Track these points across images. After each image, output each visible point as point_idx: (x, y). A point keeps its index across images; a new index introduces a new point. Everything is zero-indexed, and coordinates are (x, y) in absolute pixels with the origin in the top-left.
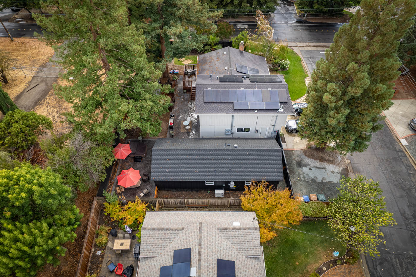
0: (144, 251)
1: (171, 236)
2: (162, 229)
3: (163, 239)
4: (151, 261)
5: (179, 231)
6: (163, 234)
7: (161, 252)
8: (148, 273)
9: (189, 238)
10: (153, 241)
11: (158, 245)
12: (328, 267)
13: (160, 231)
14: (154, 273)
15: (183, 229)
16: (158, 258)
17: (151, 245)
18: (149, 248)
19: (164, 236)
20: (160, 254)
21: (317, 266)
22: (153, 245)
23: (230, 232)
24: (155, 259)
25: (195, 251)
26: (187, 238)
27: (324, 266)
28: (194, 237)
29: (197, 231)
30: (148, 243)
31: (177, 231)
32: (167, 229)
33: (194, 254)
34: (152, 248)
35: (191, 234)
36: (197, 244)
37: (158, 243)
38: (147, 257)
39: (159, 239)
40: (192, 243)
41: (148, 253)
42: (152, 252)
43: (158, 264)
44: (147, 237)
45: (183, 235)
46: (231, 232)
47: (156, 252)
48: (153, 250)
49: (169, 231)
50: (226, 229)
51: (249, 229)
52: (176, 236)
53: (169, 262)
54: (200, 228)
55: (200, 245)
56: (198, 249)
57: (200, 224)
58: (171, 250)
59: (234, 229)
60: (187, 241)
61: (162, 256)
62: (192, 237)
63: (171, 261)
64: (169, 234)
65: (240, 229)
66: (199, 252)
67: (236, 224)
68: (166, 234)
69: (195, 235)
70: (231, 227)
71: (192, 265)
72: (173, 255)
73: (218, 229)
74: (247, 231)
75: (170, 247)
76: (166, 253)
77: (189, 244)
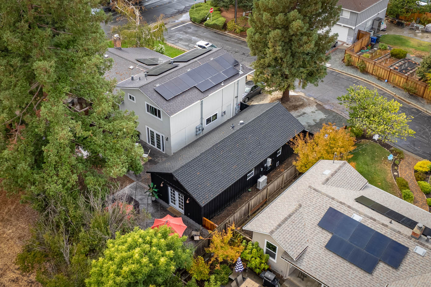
0: (293, 253)
1: (298, 220)
2: (286, 219)
3: (296, 228)
4: (308, 255)
5: (300, 210)
6: (292, 223)
7: (306, 240)
8: (319, 264)
9: (317, 205)
10: (290, 236)
11: (297, 236)
12: (395, 170)
13: (286, 222)
14: (325, 258)
15: (300, 206)
16: (311, 246)
17: (292, 241)
18: (294, 245)
19: (294, 224)
20: (307, 242)
21: (390, 175)
22: (294, 239)
23: (333, 180)
24: (308, 250)
25: (336, 206)
26: (314, 206)
27: (393, 172)
29: (315, 193)
30: (288, 241)
31: (298, 211)
32: (290, 216)
34: (296, 243)
35: (314, 201)
36: (330, 201)
38: (300, 257)
39: (293, 230)
40: (324, 204)
41: (298, 251)
42: (300, 246)
43: (318, 249)
45: (307, 208)
47: (303, 243)
48: (299, 244)
49: (293, 217)
50: (327, 180)
51: (341, 167)
52: (302, 216)
53: (326, 236)
54: (314, 189)
55: (333, 199)
56: (336, 202)
57: (310, 187)
58: (314, 229)
59: (332, 175)
60: (318, 208)
61: (312, 241)
62: (318, 201)
63: (326, 235)
64: (296, 219)
65: (336, 172)
66: (341, 203)
67: (328, 173)
68: (294, 221)
69: (318, 197)
70: (328, 176)
71: (349, 216)
72: (321, 229)
73: (323, 184)
74: (342, 170)
75: (309, 228)
76: (312, 236)
77: (322, 208)
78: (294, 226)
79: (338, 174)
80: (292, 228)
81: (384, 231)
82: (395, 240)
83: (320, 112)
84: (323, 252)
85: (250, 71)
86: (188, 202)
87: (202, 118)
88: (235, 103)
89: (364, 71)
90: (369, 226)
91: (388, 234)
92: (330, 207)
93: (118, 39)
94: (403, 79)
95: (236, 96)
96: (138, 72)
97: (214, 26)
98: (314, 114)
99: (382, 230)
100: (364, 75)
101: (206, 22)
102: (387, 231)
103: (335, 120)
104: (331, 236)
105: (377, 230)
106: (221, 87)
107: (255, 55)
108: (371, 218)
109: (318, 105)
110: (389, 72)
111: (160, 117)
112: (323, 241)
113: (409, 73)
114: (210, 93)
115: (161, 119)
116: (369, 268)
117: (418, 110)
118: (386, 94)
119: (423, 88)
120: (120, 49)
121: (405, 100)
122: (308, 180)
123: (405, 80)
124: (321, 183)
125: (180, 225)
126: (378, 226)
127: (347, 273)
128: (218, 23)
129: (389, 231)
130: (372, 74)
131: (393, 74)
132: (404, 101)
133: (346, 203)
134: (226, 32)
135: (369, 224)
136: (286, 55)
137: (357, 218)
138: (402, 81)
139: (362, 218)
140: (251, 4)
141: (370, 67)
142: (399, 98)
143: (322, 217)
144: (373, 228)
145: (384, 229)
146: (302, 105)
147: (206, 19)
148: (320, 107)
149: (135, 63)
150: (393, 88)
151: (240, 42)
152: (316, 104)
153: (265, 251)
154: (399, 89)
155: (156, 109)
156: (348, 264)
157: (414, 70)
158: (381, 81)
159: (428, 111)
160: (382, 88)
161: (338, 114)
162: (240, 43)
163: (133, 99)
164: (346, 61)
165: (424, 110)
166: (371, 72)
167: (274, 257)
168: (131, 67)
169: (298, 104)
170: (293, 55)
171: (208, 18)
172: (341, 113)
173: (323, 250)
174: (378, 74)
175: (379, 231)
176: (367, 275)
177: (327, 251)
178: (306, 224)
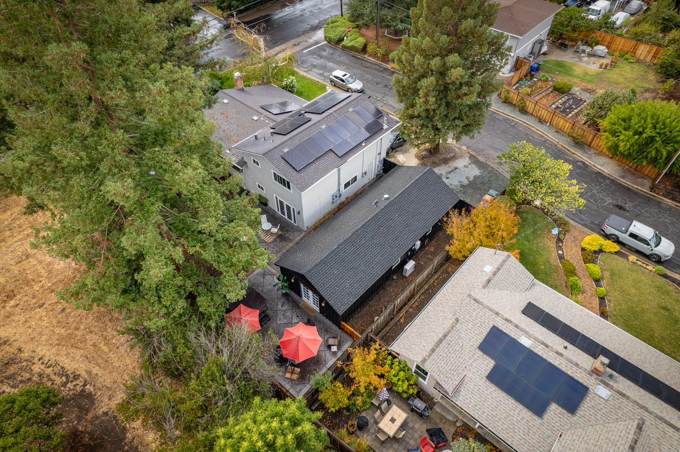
0: (449, 386)
1: (455, 340)
2: (441, 341)
3: (452, 352)
4: (465, 386)
5: (457, 326)
6: (447, 345)
7: (464, 366)
8: (479, 400)
9: (477, 321)
10: (446, 364)
11: (454, 362)
12: (560, 248)
13: (441, 345)
14: (486, 392)
15: (457, 320)
16: (469, 375)
17: (448, 370)
18: (450, 376)
19: (450, 346)
20: (465, 369)
21: (554, 255)
22: (449, 368)
23: (495, 281)
24: (466, 380)
25: (500, 324)
26: (474, 322)
27: (557, 251)
28: (480, 314)
29: (476, 305)
30: (443, 371)
31: (454, 328)
32: (445, 336)
33: (504, 327)
34: (452, 372)
35: (474, 315)
36: (493, 317)
37: (452, 360)
38: (457, 390)
39: (449, 355)
40: (486, 321)
41: (454, 382)
42: (456, 376)
43: (478, 380)
44: (436, 367)
45: (465, 324)
46: (496, 279)
47: (460, 372)
48: (455, 373)
49: (448, 337)
50: (489, 281)
51: (504, 261)
52: (460, 334)
53: (488, 364)
54: (474, 300)
55: (497, 314)
56: (501, 319)
57: (469, 296)
58: (474, 352)
59: (494, 274)
60: (479, 325)
61: (471, 368)
62: (479, 316)
63: (488, 361)
64: (452, 339)
65: (499, 269)
66: (506, 320)
67: (489, 269)
68: (449, 342)
69: (479, 310)
70: (490, 275)
71: (516, 338)
72: (481, 353)
73: (484, 287)
74: (505, 266)
75: (468, 350)
76: (470, 361)
77: (484, 325)
78: (450, 349)
79: (501, 271)
80: (448, 352)
81: (558, 362)
82: (571, 375)
83: (474, 166)
84: (484, 384)
85: (396, 124)
86: (323, 305)
87: (339, 184)
88: (378, 159)
89: (523, 111)
90: (540, 354)
91: (563, 365)
92: (494, 327)
93: (239, 78)
94: (568, 123)
95: (379, 152)
96: (263, 125)
97: (352, 48)
98: (467, 168)
99: (555, 360)
100: (522, 115)
101: (343, 43)
102: (561, 361)
103: (491, 177)
104: (494, 363)
105: (549, 360)
106: (362, 149)
107: (402, 101)
108: (543, 343)
109: (471, 157)
110: (552, 115)
111: (289, 187)
112: (484, 369)
113: (573, 113)
114: (349, 158)
115: (291, 191)
116: (539, 410)
117: (584, 163)
118: (548, 141)
119: (591, 136)
120: (242, 90)
121: (569, 149)
122: (465, 278)
123: (571, 125)
124: (481, 285)
125: (314, 340)
126: (550, 354)
127: (511, 413)
128: (356, 45)
129: (564, 362)
130: (532, 115)
131: (557, 117)
132: (569, 151)
133: (512, 319)
134: (366, 56)
135: (540, 350)
136: (440, 106)
137: (525, 342)
138: (567, 126)
139: (531, 342)
140: (395, 24)
141: (530, 107)
142: (562, 146)
143: (484, 337)
144: (544, 357)
145: (557, 359)
146: (454, 158)
147: (343, 38)
148: (474, 160)
149: (260, 113)
150: (555, 133)
151: (382, 69)
152: (469, 155)
153: (413, 370)
154: (563, 135)
155: (284, 180)
156: (513, 401)
157: (579, 109)
158: (542, 123)
159: (595, 165)
160: (543, 133)
161: (493, 168)
162: (381, 71)
163: (258, 164)
164: (503, 96)
165: (590, 163)
166: (531, 112)
167: (424, 379)
168: (255, 118)
169: (449, 156)
170: (448, 105)
171: (345, 38)
172: (498, 168)
173: (484, 381)
174: (539, 115)
175: (552, 361)
176: (536, 417)
177: (488, 383)
178: (464, 345)
